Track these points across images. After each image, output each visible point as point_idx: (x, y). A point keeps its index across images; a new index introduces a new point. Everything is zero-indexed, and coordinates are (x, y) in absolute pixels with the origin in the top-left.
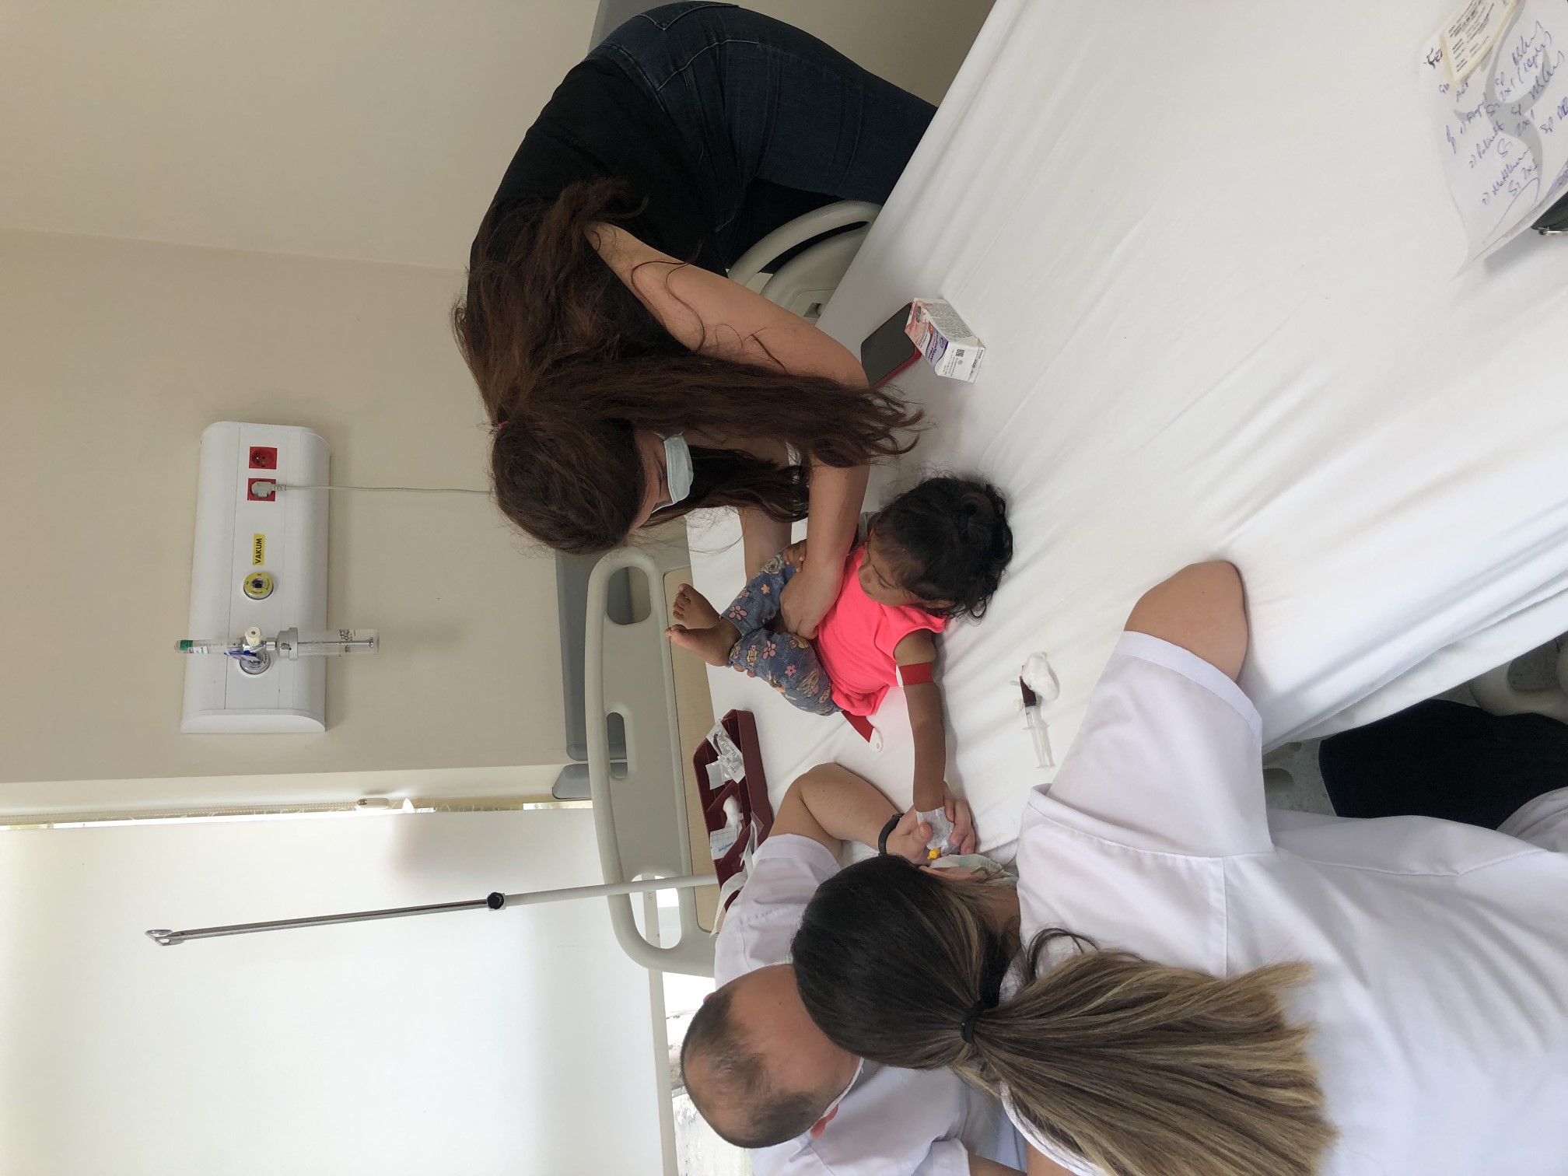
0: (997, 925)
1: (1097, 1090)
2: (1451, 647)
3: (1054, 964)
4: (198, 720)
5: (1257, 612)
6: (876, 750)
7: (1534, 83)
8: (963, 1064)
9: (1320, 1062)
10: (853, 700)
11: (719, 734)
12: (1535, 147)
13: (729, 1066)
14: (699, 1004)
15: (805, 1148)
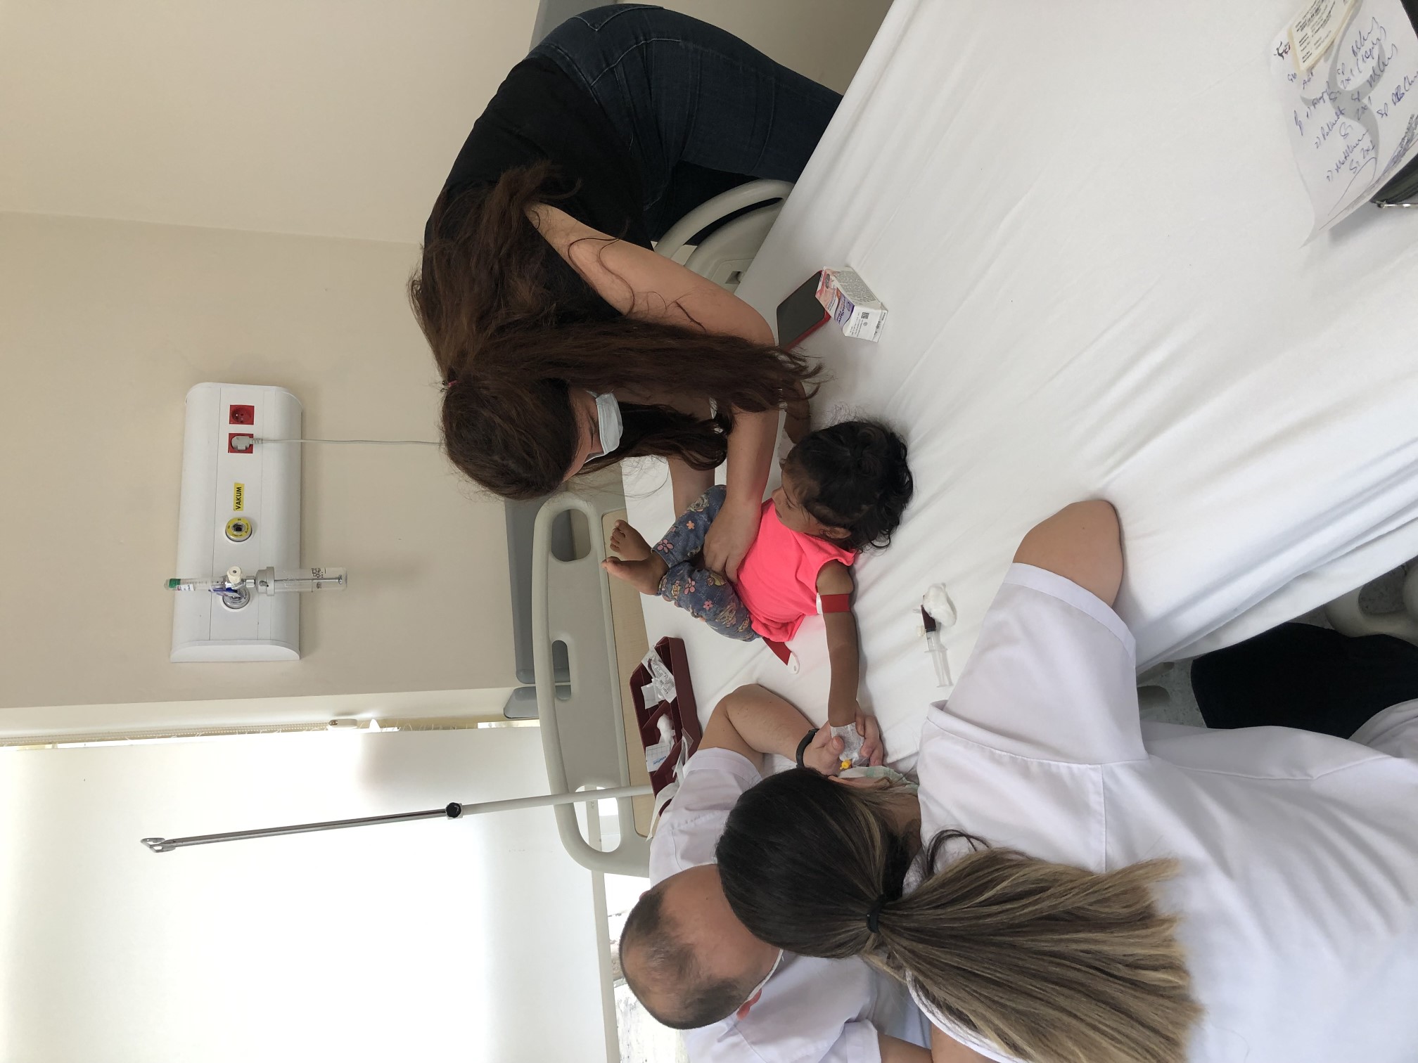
0: (897, 827)
1: (988, 973)
2: (1305, 576)
3: (951, 861)
4: (186, 651)
5: (1131, 545)
6: (793, 672)
7: (1371, 72)
8: (870, 953)
9: (1187, 945)
10: (771, 628)
11: (653, 659)
12: (1373, 131)
13: (662, 955)
14: (634, 901)
15: (731, 1030)
